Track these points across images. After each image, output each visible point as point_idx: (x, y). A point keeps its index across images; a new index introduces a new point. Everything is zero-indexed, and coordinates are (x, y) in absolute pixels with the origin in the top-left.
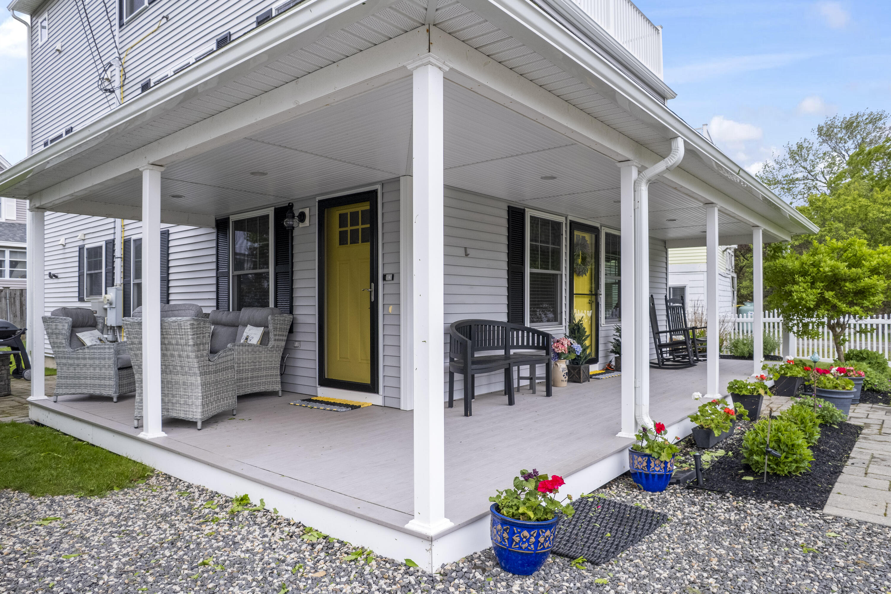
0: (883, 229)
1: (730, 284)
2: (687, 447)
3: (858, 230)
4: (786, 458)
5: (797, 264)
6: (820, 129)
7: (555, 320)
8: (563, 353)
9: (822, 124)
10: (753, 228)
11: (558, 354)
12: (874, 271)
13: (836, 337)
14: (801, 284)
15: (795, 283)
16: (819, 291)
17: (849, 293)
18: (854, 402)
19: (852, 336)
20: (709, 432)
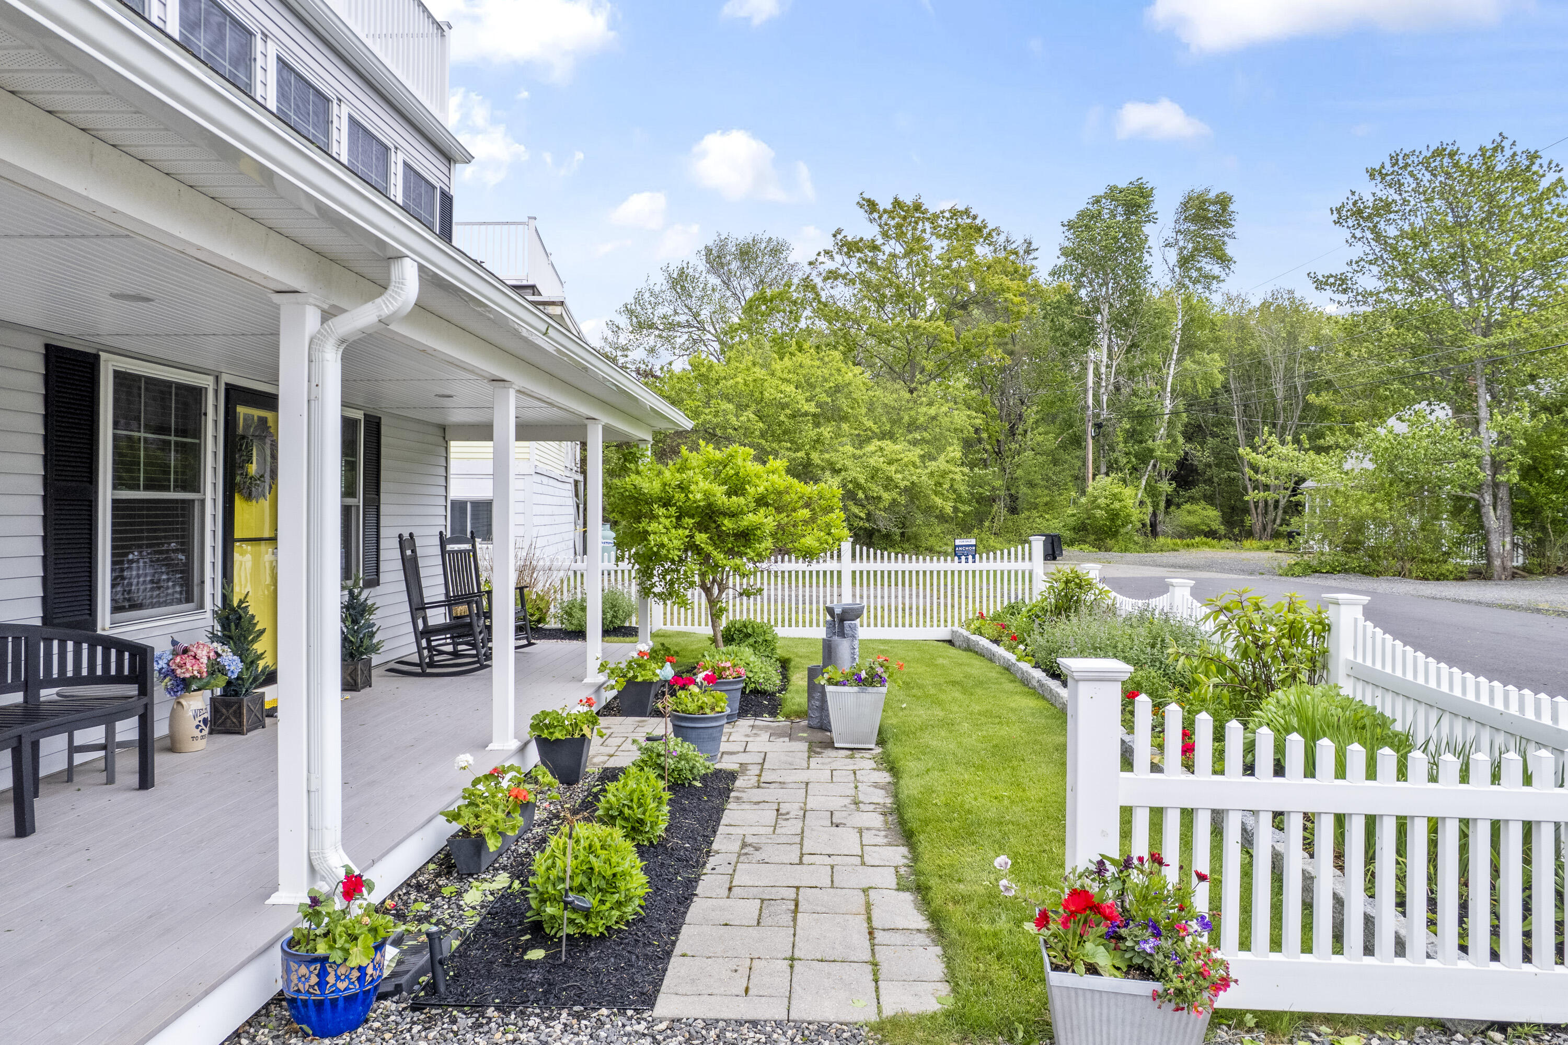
0: (782, 418)
1: (571, 494)
2: (438, 875)
3: (752, 416)
4: (602, 902)
5: (657, 486)
6: (709, 251)
7: (189, 599)
8: (194, 677)
9: (710, 243)
10: (586, 422)
11: (184, 679)
12: (761, 502)
13: (712, 602)
14: (662, 520)
15: (653, 517)
16: (687, 532)
17: (728, 535)
18: (730, 719)
19: (731, 602)
20: (479, 843)
